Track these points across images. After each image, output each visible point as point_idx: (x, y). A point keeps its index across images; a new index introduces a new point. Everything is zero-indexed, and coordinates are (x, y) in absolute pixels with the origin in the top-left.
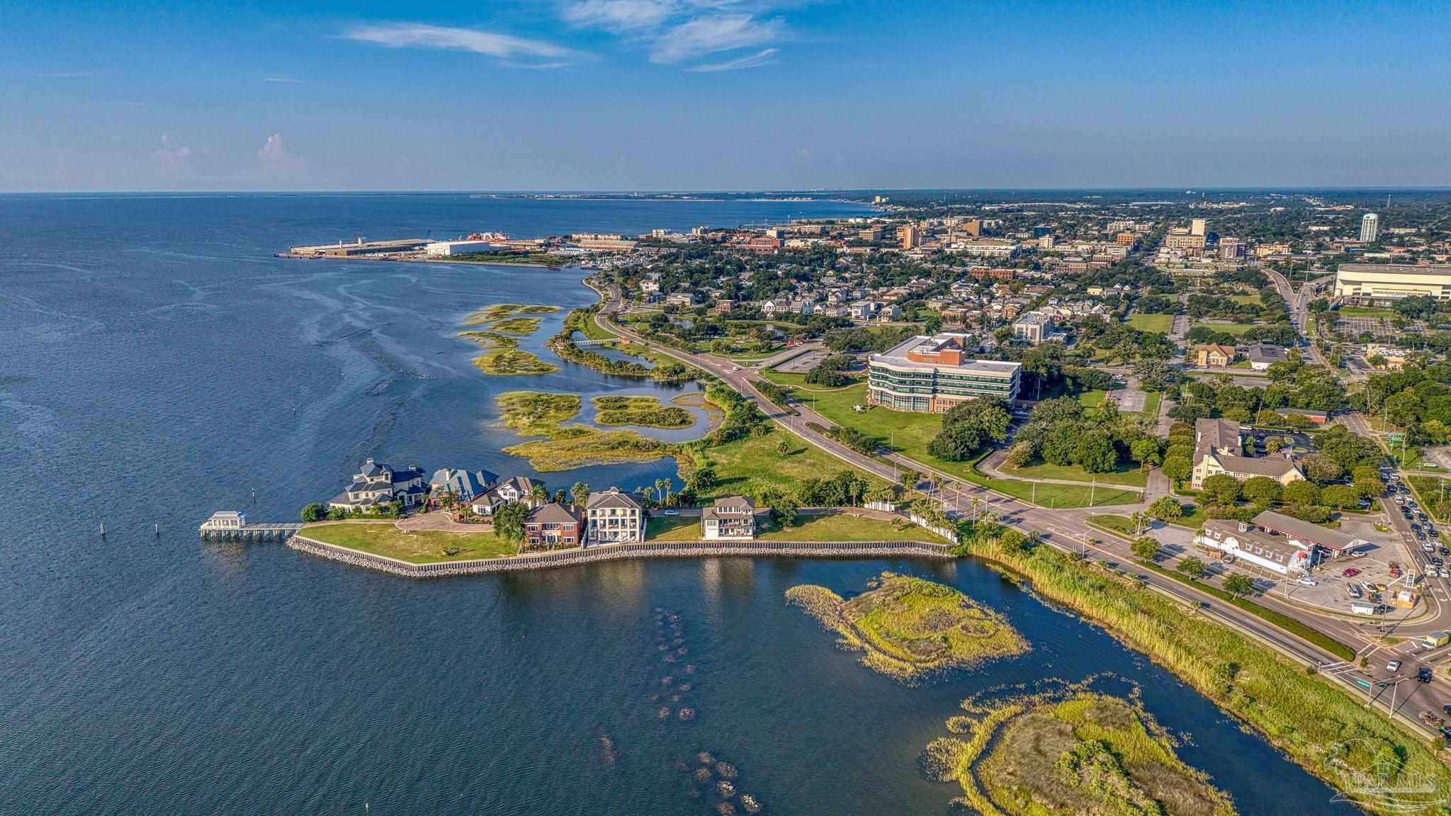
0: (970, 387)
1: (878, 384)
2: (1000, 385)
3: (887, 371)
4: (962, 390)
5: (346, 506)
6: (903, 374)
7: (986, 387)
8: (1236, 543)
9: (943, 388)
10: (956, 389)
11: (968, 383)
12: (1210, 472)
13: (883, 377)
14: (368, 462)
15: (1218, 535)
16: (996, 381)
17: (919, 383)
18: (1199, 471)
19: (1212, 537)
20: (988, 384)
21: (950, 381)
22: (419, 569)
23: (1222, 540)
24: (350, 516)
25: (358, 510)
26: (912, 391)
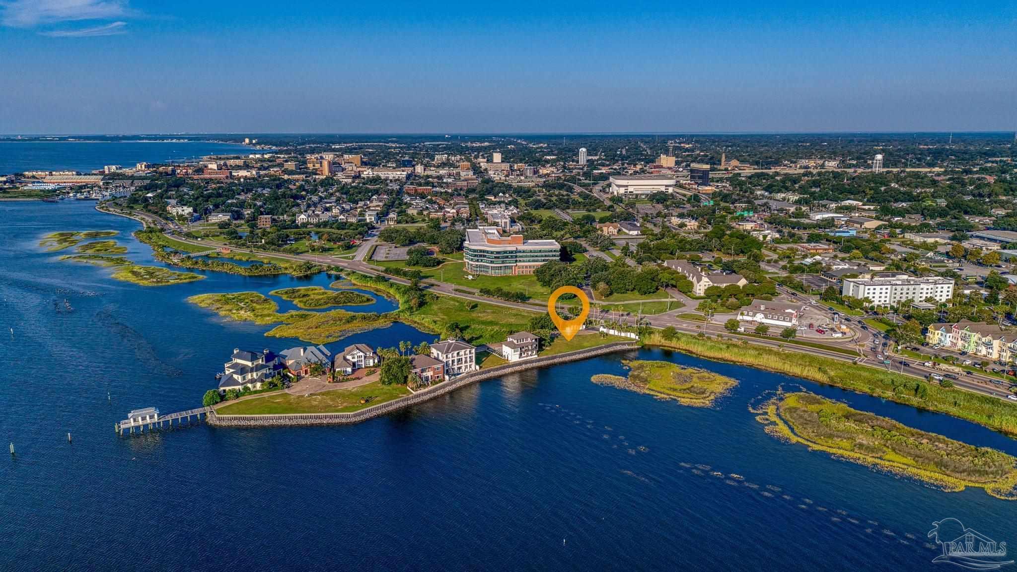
0: (537, 256)
1: (478, 261)
2: (554, 254)
3: (484, 251)
4: (532, 259)
5: (237, 387)
6: (498, 253)
7: (546, 256)
8: (762, 316)
9: (521, 259)
10: (528, 259)
11: (536, 254)
12: (705, 285)
13: (481, 256)
14: (235, 352)
15: (751, 313)
16: (551, 251)
17: (507, 257)
18: (700, 286)
19: (748, 315)
20: (547, 254)
21: (525, 254)
22: (355, 416)
23: (754, 315)
24: (243, 394)
25: (246, 389)
26: (503, 262)
